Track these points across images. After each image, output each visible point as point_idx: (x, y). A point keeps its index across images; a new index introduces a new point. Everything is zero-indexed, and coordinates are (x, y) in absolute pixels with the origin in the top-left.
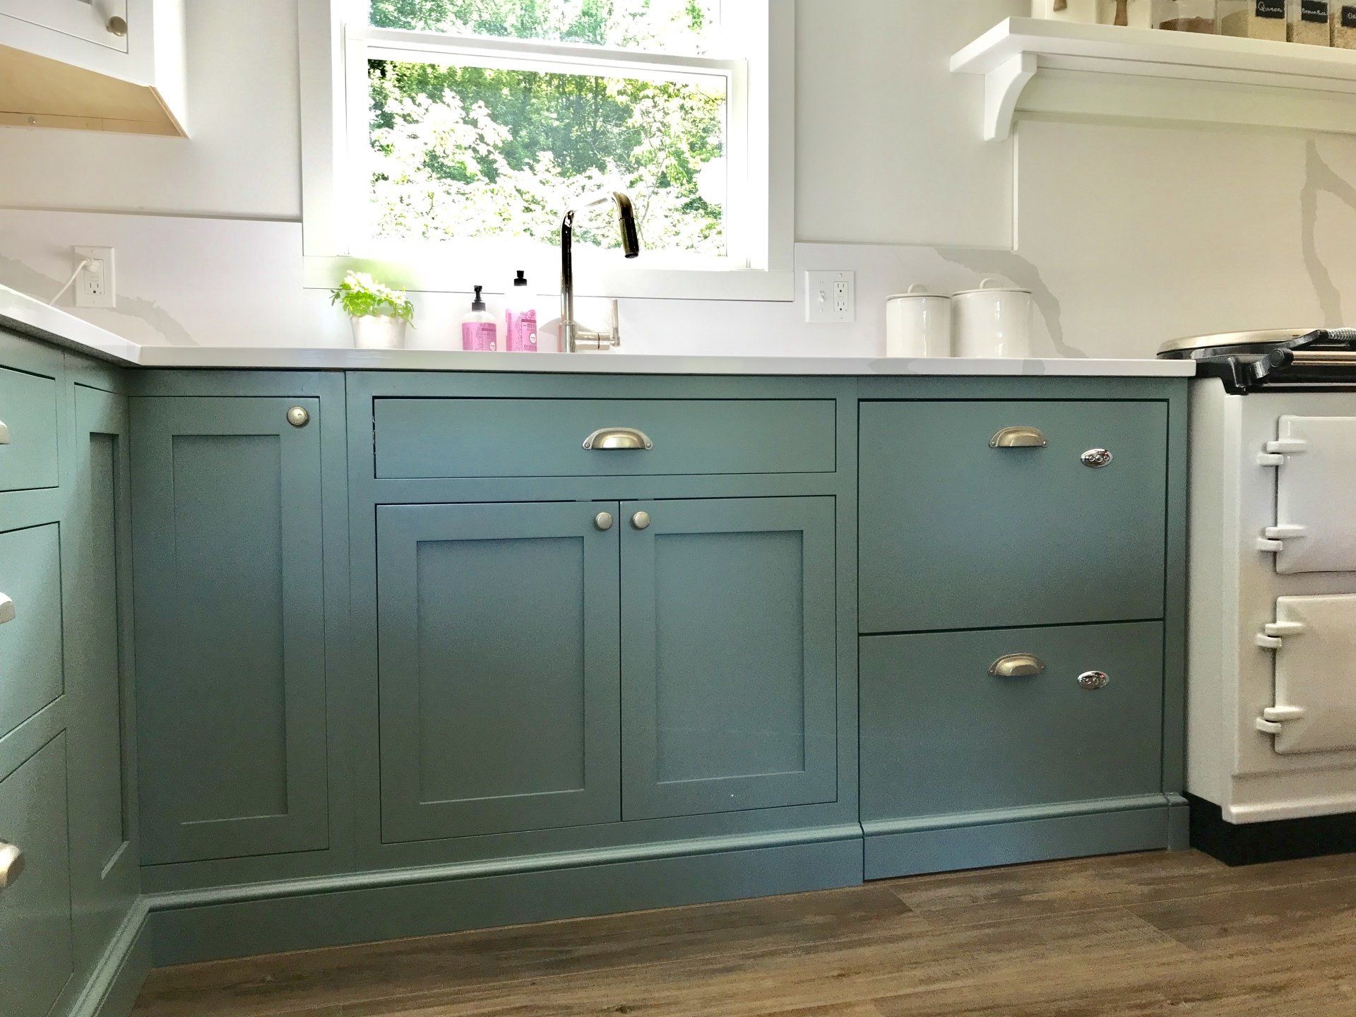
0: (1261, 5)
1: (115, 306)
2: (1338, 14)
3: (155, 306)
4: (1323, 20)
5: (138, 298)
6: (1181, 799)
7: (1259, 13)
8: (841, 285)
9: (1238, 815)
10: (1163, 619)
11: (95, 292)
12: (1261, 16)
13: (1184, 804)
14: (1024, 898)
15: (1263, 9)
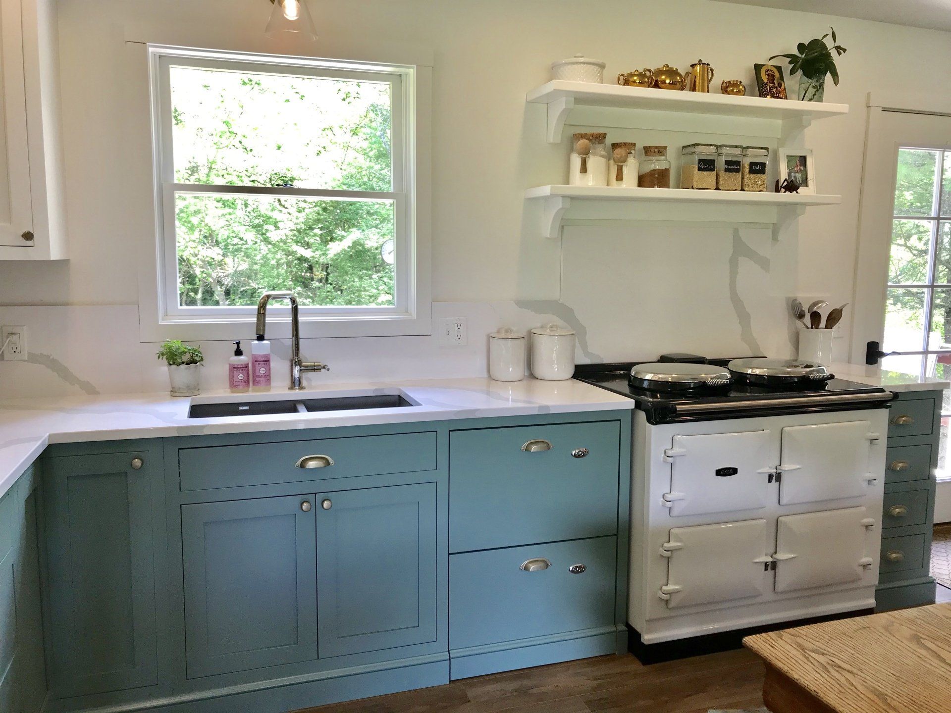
0: (701, 165)
1: (27, 359)
2: (747, 166)
3: (51, 358)
4: (738, 171)
5: (41, 354)
6: (624, 628)
7: (700, 169)
8: (459, 325)
9: (649, 640)
10: (617, 535)
11: (15, 352)
12: (701, 171)
13: (626, 631)
14: (531, 691)
15: (702, 167)
